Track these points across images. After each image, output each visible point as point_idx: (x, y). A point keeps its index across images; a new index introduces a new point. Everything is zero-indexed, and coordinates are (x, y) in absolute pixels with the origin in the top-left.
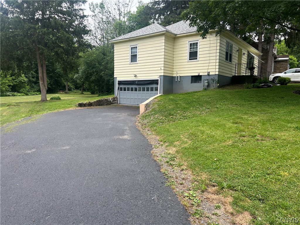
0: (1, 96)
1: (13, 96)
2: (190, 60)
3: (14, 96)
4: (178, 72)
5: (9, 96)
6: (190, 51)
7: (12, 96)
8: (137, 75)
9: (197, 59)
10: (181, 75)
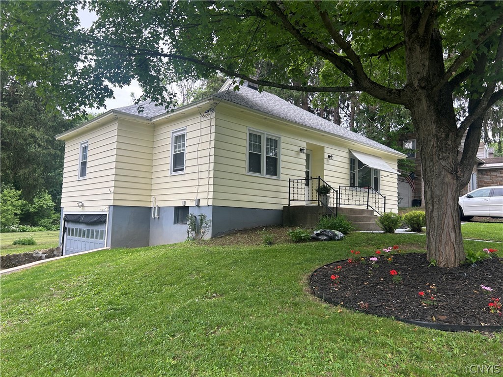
0: (2, 231)
1: (21, 232)
2: (174, 171)
3: (24, 231)
4: (158, 198)
5: (13, 231)
6: (175, 152)
7: (19, 232)
8: (85, 204)
9: (183, 169)
10: (161, 205)
